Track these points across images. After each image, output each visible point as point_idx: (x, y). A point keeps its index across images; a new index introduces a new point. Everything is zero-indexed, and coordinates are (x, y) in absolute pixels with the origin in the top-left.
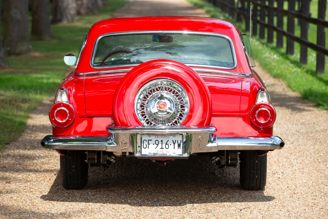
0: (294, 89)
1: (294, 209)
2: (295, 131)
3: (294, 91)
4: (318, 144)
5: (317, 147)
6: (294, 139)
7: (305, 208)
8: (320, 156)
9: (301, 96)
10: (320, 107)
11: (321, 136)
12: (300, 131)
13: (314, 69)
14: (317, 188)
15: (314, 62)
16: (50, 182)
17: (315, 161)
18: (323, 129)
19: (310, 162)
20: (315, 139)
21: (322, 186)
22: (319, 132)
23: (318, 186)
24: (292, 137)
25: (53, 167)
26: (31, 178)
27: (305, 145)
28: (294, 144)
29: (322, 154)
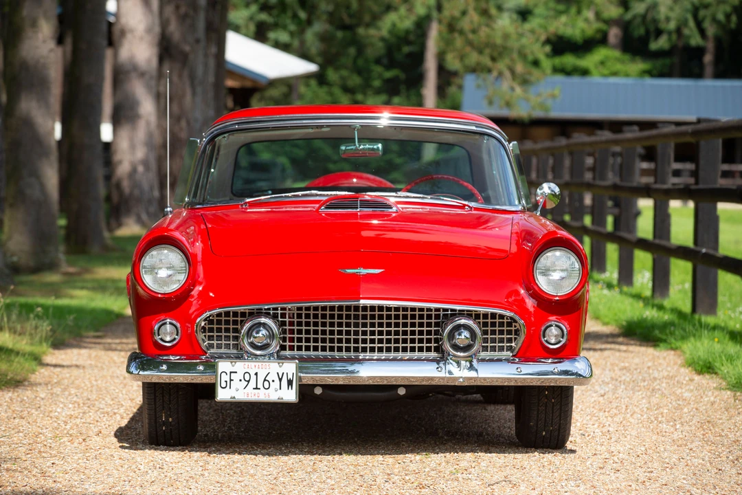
0: (606, 320)
1: (607, 485)
2: (609, 379)
3: (605, 324)
4: (657, 396)
5: (654, 400)
6: (607, 390)
7: (630, 484)
8: (662, 413)
9: (621, 331)
10: (661, 345)
11: (664, 385)
12: (619, 379)
13: (648, 293)
14: (655, 457)
15: (648, 283)
16: (84, 443)
17: (652, 421)
18: (668, 375)
19: (640, 421)
20: (651, 390)
21: (666, 454)
22: (660, 379)
23: (658, 455)
24: (602, 386)
25: (92, 422)
26: (43, 437)
27: (630, 398)
28: (606, 397)
29: (665, 411)
